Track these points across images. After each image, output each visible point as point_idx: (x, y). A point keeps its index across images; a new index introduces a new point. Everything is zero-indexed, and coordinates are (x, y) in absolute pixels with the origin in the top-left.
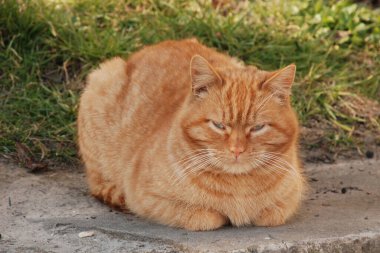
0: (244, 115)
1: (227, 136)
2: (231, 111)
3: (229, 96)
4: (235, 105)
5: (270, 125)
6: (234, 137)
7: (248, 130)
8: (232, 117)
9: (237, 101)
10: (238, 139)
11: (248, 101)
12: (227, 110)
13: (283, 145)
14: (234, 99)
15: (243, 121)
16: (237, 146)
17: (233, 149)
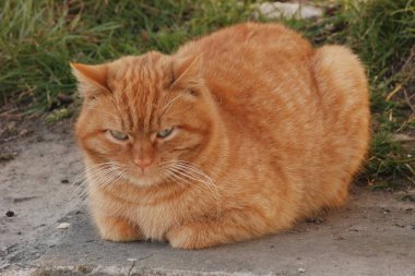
0: (146, 121)
1: (131, 146)
2: (130, 118)
3: (125, 99)
4: (133, 110)
5: (180, 127)
6: (137, 147)
7: (153, 137)
8: (132, 125)
9: (135, 105)
10: (142, 149)
11: (149, 104)
12: (125, 117)
13: (196, 147)
14: (131, 103)
15: (146, 129)
16: (142, 158)
17: (137, 161)
